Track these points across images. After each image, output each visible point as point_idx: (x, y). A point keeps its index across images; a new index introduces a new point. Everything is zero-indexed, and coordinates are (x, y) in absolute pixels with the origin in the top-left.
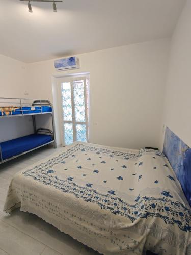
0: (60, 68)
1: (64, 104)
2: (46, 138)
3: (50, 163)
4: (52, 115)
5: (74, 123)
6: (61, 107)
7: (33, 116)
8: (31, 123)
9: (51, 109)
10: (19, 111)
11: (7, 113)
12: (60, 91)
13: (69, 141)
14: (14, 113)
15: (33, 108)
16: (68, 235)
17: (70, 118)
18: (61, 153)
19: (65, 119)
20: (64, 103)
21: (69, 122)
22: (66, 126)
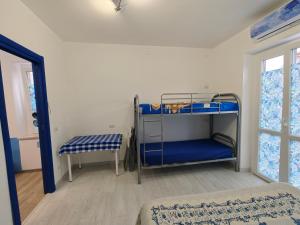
0: (263, 34)
1: (264, 98)
3: (201, 214)
10: (187, 109)
11: (175, 111)
12: (257, 74)
14: (183, 111)
15: (207, 106)
18: (233, 200)
22: (264, 138)
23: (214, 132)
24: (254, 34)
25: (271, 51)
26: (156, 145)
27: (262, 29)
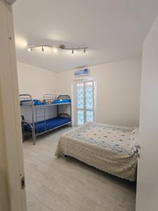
0: (77, 76)
2: (65, 120)
4: (70, 105)
5: (85, 110)
6: (76, 99)
7: (58, 106)
8: (56, 110)
9: (70, 101)
10: (54, 102)
11: (49, 103)
12: (76, 88)
13: (80, 123)
15: (61, 100)
16: (93, 167)
17: (82, 107)
19: (79, 107)
20: (78, 97)
21: (81, 110)
22: (79, 112)
23: (60, 113)
24: (76, 74)
25: (79, 81)
26: (42, 122)
27: (78, 74)
